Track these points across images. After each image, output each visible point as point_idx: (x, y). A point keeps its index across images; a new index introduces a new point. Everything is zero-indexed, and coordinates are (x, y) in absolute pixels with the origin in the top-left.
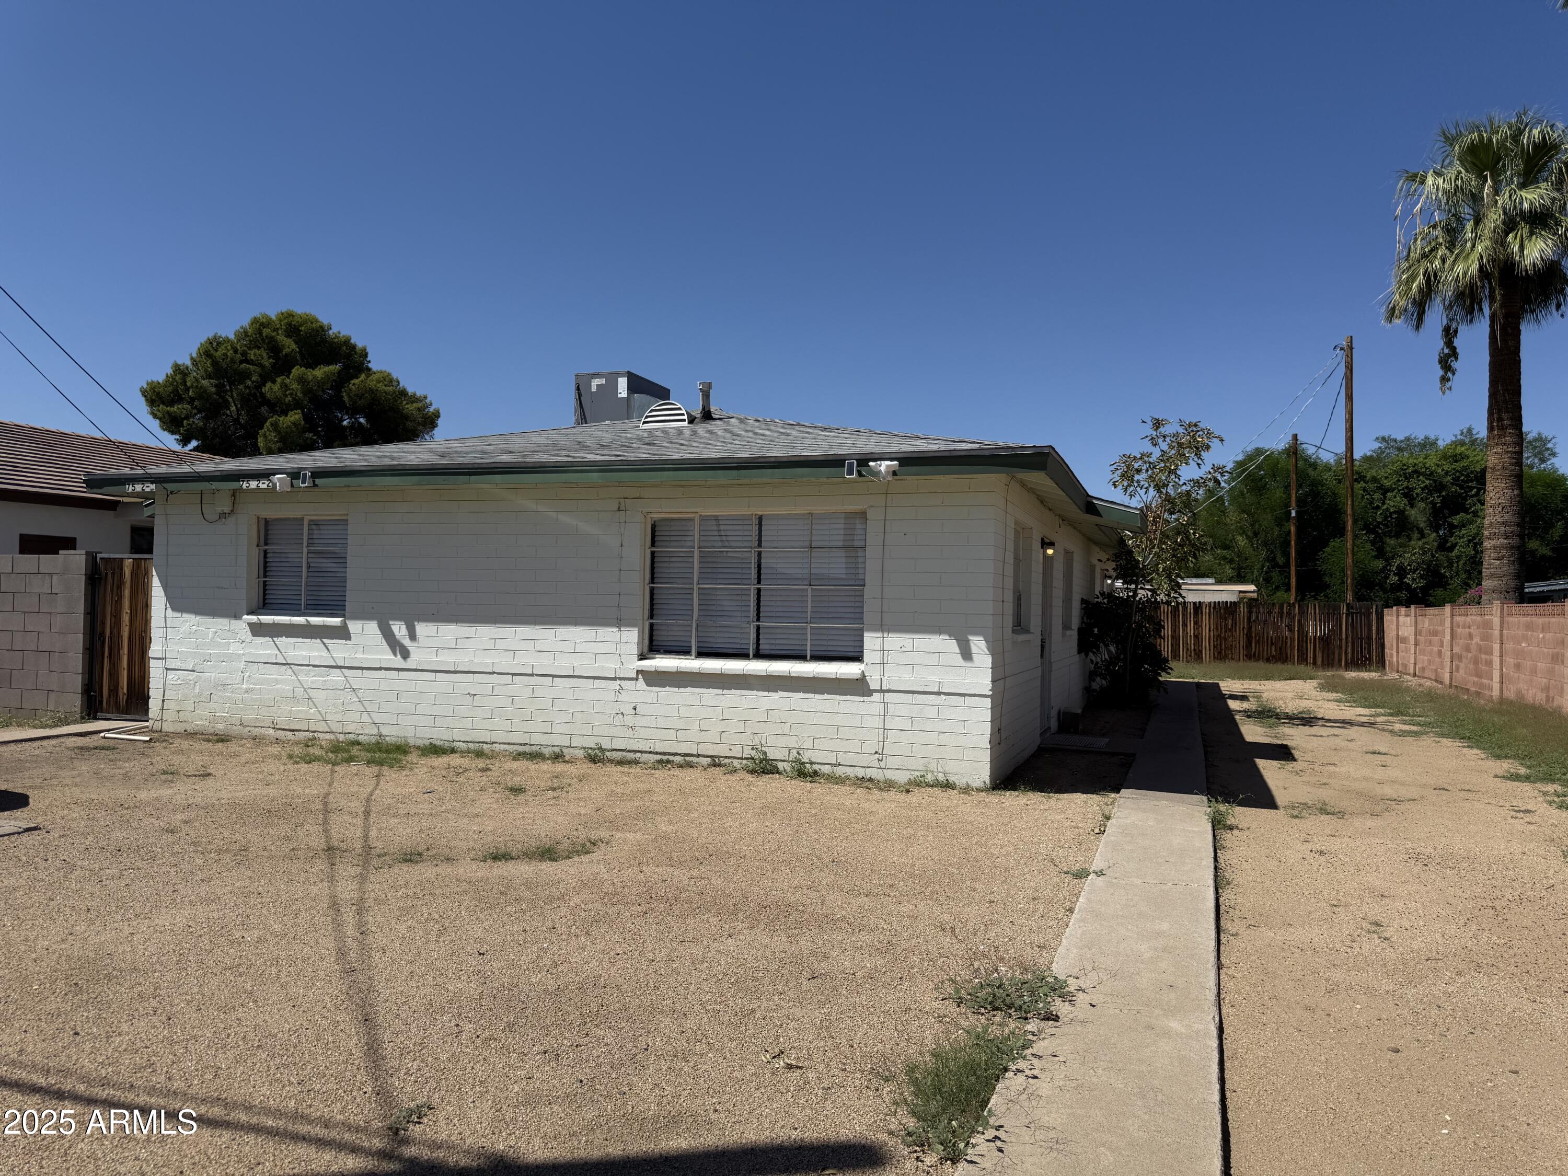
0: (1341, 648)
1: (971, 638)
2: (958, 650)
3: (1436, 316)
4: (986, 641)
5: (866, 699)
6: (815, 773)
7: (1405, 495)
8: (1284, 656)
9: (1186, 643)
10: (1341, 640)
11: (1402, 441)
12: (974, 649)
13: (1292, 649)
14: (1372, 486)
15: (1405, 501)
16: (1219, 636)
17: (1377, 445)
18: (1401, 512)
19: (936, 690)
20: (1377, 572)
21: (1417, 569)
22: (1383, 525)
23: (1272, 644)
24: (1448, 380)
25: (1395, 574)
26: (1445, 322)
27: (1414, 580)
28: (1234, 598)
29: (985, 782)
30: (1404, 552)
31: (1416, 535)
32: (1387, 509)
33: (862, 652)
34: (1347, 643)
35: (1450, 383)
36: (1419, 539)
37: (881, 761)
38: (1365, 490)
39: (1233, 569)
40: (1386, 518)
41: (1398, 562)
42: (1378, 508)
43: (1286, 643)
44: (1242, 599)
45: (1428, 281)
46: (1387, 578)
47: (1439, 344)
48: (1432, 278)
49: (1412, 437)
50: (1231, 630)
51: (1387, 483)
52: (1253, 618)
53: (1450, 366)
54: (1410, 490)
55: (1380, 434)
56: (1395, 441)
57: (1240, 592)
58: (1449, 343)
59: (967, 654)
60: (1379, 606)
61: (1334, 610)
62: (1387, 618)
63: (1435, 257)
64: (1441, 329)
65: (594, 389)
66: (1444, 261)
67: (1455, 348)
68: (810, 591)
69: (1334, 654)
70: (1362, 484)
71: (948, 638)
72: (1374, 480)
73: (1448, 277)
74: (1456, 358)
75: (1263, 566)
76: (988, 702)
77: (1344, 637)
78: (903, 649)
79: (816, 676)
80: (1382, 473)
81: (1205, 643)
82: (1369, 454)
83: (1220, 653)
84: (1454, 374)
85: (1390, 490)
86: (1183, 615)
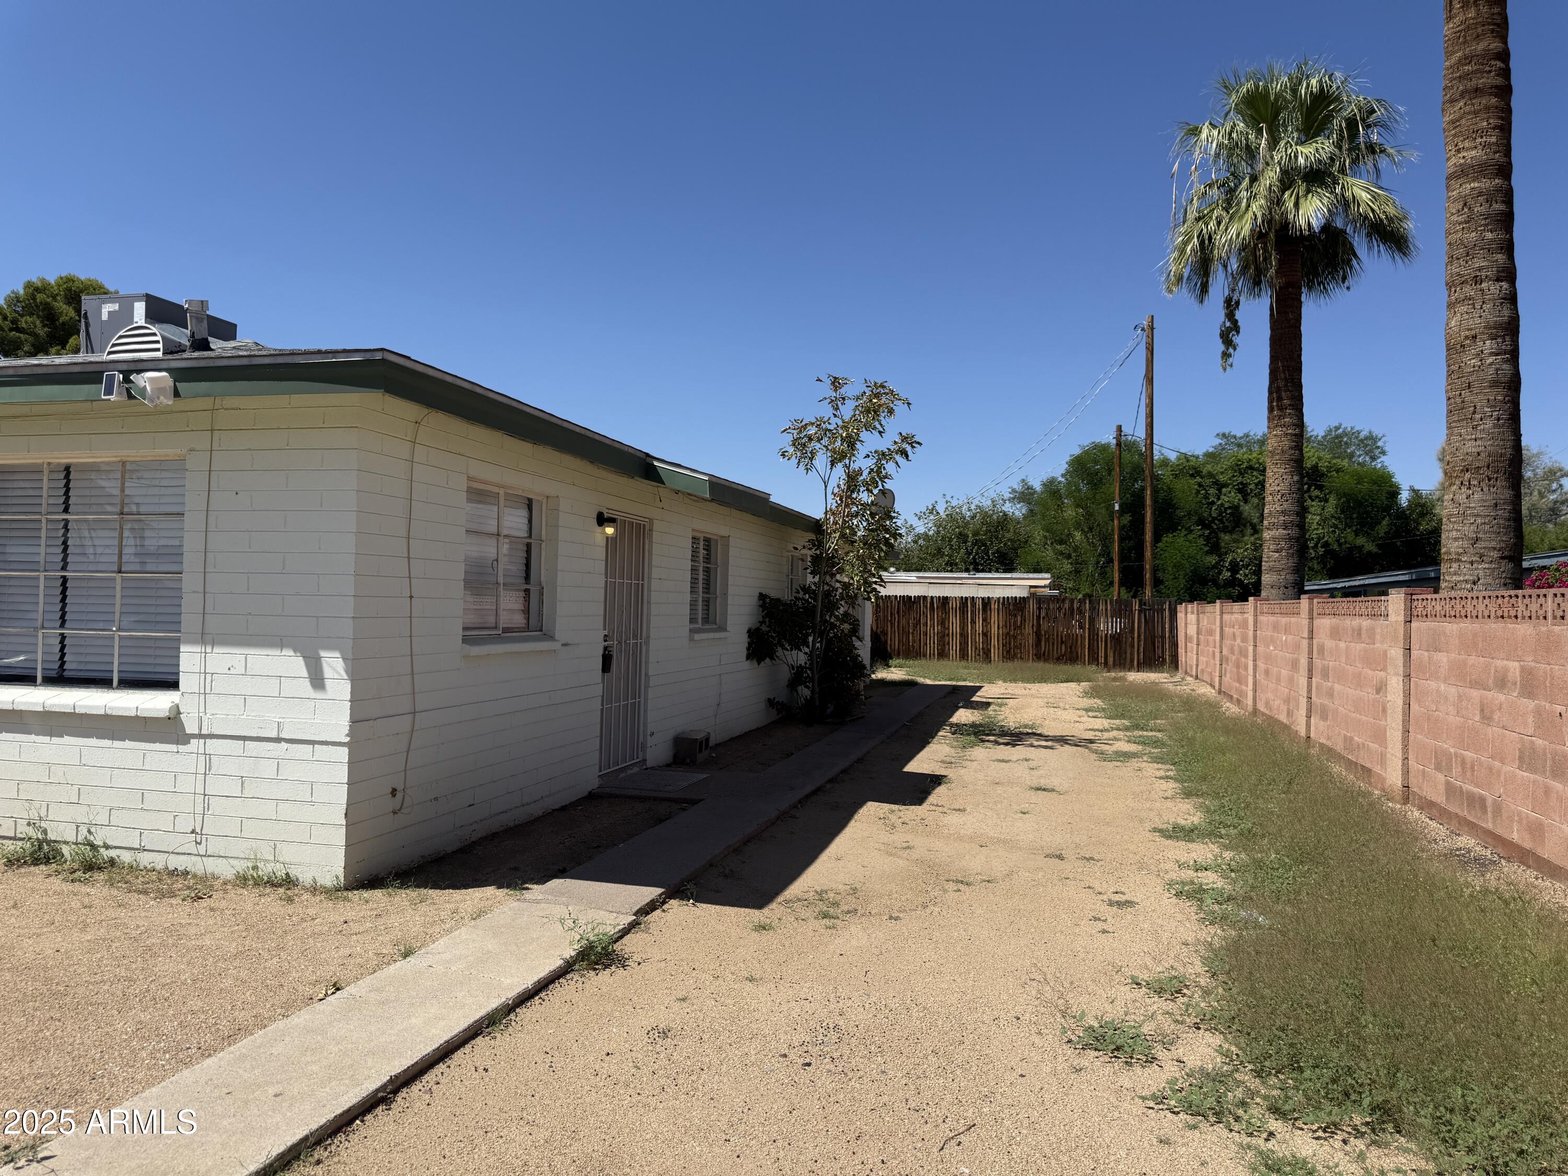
0: (1133, 647)
1: (323, 654)
2: (305, 674)
3: (1219, 286)
4: (344, 659)
5: (181, 748)
6: (112, 862)
7: (1240, 491)
8: (1075, 655)
9: (974, 642)
10: (1133, 638)
11: (1241, 438)
12: (328, 672)
13: (1083, 647)
14: (1208, 481)
15: (1240, 496)
16: (1008, 634)
17: (1217, 441)
18: (1236, 508)
19: (274, 734)
20: (1208, 568)
21: (1249, 565)
22: (1219, 520)
23: (1062, 642)
24: (1230, 355)
25: (1228, 570)
26: (1226, 293)
27: (1246, 575)
28: (1024, 594)
29: (337, 877)
30: (1238, 548)
31: (1249, 531)
32: (1222, 505)
33: (178, 674)
34: (1139, 641)
35: (1231, 360)
36: (1252, 535)
37: (200, 844)
38: (1200, 485)
39: (1071, 564)
40: (1220, 514)
41: (1230, 558)
42: (1213, 503)
43: (1077, 640)
44: (1033, 595)
45: (1202, 243)
46: (1220, 573)
47: (1219, 316)
48: (1207, 242)
49: (1252, 434)
50: (1020, 627)
51: (1222, 478)
52: (1043, 614)
53: (1231, 341)
54: (1245, 485)
55: (1221, 431)
56: (1235, 437)
57: (1031, 587)
58: (1230, 316)
59: (317, 681)
60: (1172, 602)
61: (1126, 606)
62: (1180, 615)
63: (1211, 218)
64: (1222, 299)
65: (105, 317)
66: (1219, 223)
67: (1236, 321)
68: (119, 581)
69: (1126, 653)
70: (1198, 479)
71: (292, 653)
72: (1210, 475)
73: (1221, 240)
74: (1238, 332)
75: (1098, 562)
76: (343, 754)
77: (1136, 635)
78: (232, 671)
79: (109, 712)
80: (1218, 468)
81: (994, 642)
82: (1211, 450)
83: (1008, 652)
84: (1235, 349)
85: (1225, 485)
86: (972, 611)
